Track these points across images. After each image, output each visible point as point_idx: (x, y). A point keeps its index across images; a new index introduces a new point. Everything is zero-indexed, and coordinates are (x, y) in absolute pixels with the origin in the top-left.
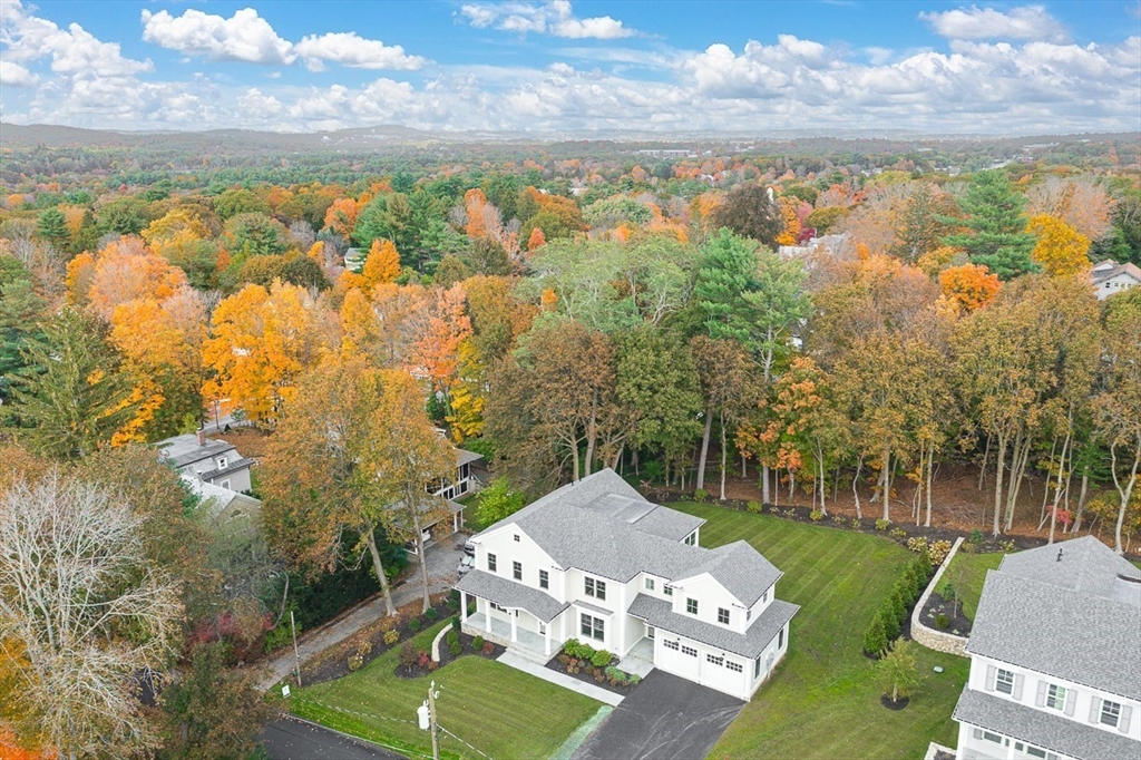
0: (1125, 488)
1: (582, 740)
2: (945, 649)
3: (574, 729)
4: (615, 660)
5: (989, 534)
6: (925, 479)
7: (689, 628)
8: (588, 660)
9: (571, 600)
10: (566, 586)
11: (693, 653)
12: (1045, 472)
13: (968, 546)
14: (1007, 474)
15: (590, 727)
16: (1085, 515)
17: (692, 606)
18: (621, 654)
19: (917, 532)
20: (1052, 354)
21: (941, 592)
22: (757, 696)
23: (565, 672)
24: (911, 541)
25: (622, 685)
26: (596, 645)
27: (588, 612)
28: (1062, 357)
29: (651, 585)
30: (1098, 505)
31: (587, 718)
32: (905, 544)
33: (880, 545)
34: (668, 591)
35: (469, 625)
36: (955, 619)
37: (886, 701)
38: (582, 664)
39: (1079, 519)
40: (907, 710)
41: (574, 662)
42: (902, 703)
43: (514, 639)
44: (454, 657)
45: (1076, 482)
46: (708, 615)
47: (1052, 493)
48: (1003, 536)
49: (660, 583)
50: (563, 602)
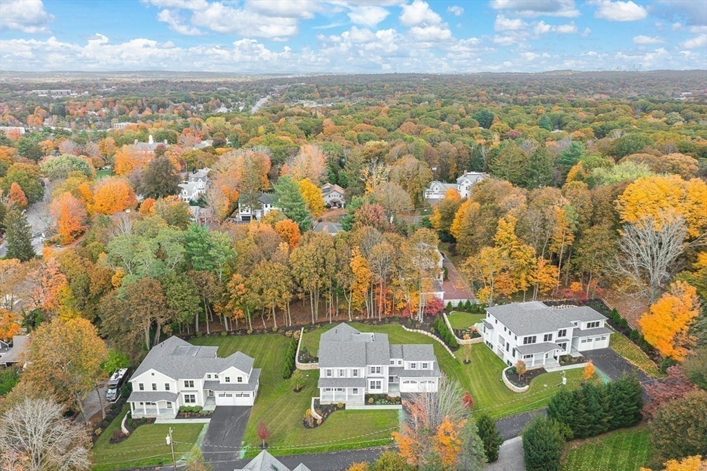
0: (349, 299)
1: (203, 437)
2: (308, 369)
3: (198, 435)
4: (201, 408)
5: (311, 324)
6: (287, 309)
7: (228, 387)
8: (191, 411)
9: (179, 391)
10: (177, 386)
11: (231, 395)
12: (325, 298)
13: (306, 330)
14: (313, 301)
15: (204, 432)
16: (339, 310)
17: (228, 379)
18: (202, 405)
19: (287, 330)
20: (322, 260)
21: (302, 350)
22: (255, 403)
23: (184, 418)
24: (287, 333)
25: (207, 415)
26: (192, 405)
27: (187, 394)
28: (325, 262)
29: (209, 376)
30: (342, 306)
31: (201, 430)
32: (285, 335)
33: (276, 338)
34: (216, 377)
35: (135, 415)
36: (310, 358)
37: (295, 390)
38: (190, 413)
39: (337, 312)
40: (302, 391)
41: (186, 414)
42: (300, 389)
43: (158, 413)
44: (135, 428)
45: (334, 299)
46: (234, 381)
47: (328, 304)
48: (316, 324)
49: (213, 375)
50: (176, 393)
